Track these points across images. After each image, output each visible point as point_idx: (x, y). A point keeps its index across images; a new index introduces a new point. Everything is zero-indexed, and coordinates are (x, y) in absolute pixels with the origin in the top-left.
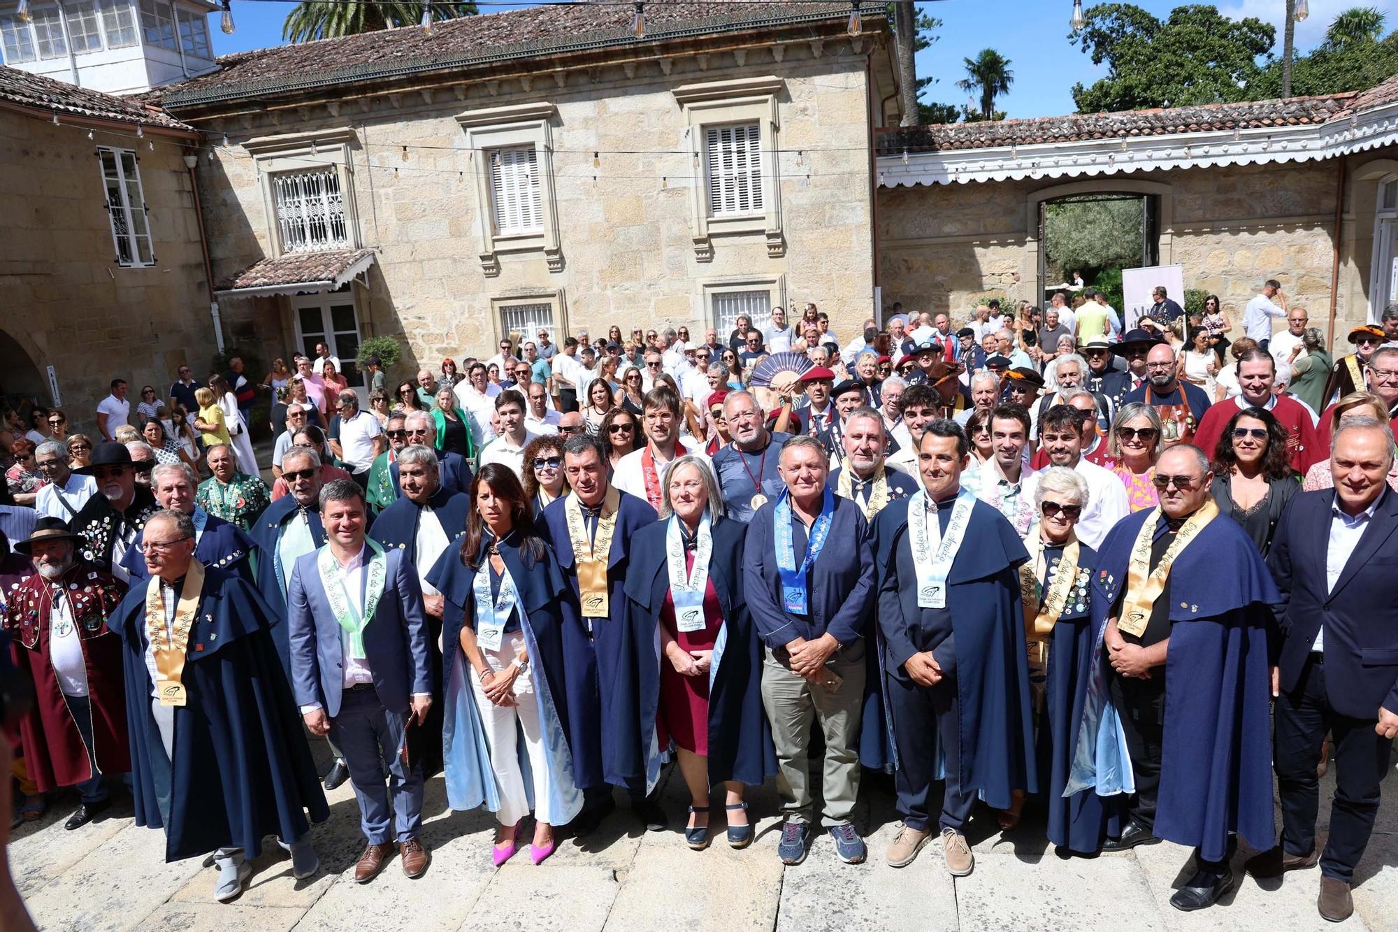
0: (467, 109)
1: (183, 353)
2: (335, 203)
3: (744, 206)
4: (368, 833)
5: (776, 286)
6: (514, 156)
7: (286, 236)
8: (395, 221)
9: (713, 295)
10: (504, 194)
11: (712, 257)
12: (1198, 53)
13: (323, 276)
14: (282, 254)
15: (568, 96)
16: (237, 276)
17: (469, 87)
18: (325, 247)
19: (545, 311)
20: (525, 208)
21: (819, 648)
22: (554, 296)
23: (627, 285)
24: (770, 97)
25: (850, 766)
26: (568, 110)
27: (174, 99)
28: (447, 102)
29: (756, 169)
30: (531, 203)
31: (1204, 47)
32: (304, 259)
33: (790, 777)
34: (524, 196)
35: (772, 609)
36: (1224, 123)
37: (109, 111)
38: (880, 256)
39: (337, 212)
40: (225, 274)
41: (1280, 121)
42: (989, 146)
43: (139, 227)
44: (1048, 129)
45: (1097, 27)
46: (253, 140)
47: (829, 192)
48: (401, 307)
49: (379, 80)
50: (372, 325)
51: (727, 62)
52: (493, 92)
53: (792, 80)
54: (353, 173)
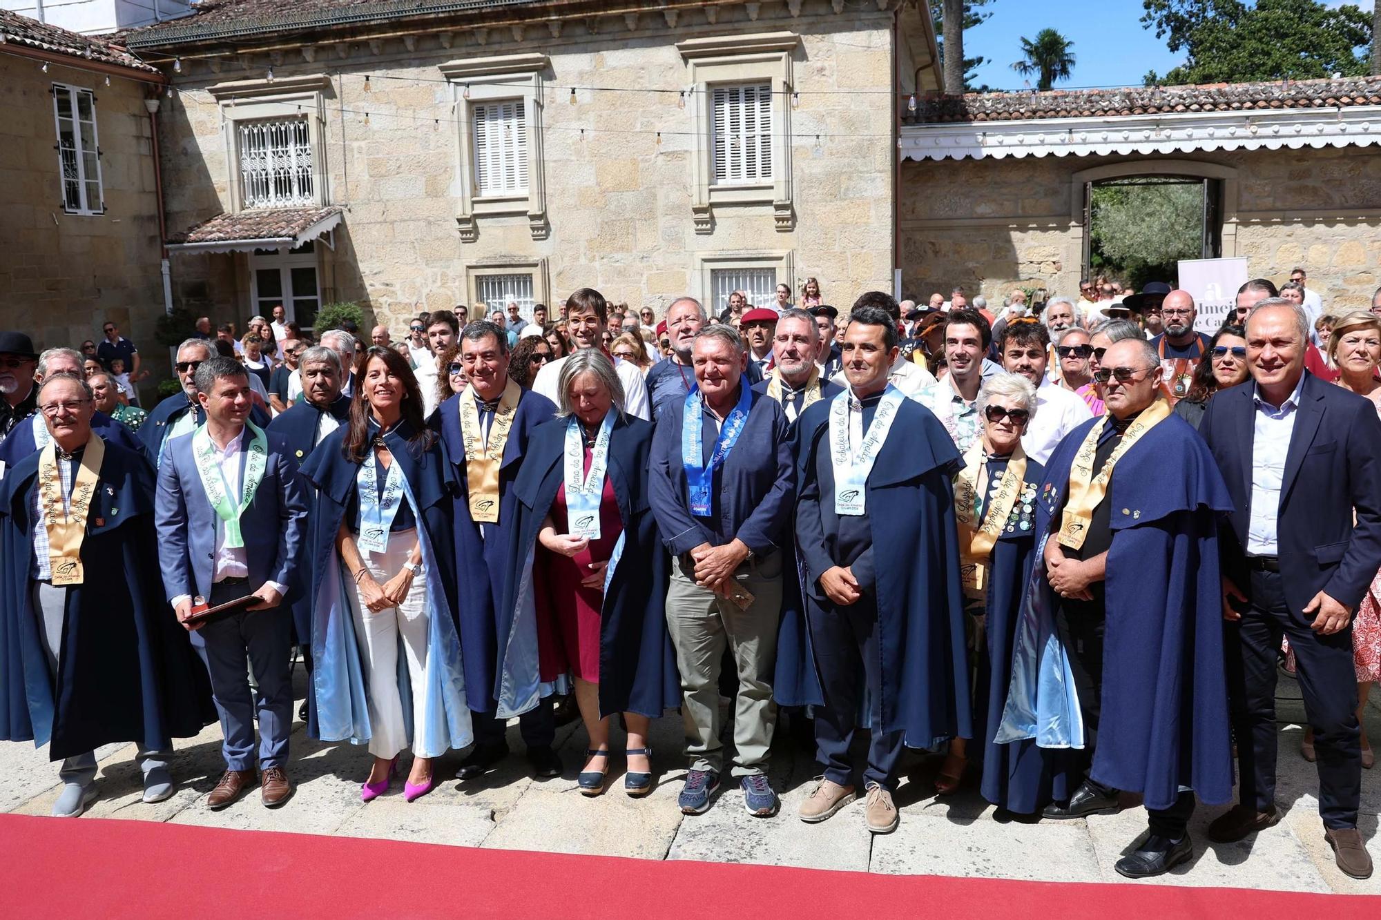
0: (452, 58)
1: (127, 311)
2: (304, 155)
3: (751, 173)
4: (228, 757)
5: (783, 263)
6: (501, 111)
7: (249, 190)
8: (367, 177)
9: (713, 271)
10: (487, 152)
11: (713, 229)
12: (1287, 41)
13: (283, 232)
14: (242, 208)
15: (562, 47)
16: (191, 230)
17: (456, 35)
18: (289, 204)
19: (525, 283)
20: (510, 168)
21: (727, 554)
22: (535, 265)
23: (617, 256)
24: (783, 54)
25: (763, 703)
26: (563, 63)
27: (140, 39)
28: (430, 50)
29: (765, 133)
30: (516, 162)
31: (1295, 34)
32: (266, 215)
33: (696, 713)
34: (509, 155)
35: (677, 511)
36: (1296, 101)
37: (68, 46)
38: (902, 238)
39: (305, 166)
40: (179, 229)
41: (1361, 100)
42: (1029, 118)
43: (90, 173)
44: (1097, 102)
45: (1173, 11)
46: (220, 85)
47: (846, 160)
48: (367, 272)
49: (359, 24)
50: (335, 290)
51: (738, 15)
52: (481, 40)
53: (810, 37)
54: (325, 124)
